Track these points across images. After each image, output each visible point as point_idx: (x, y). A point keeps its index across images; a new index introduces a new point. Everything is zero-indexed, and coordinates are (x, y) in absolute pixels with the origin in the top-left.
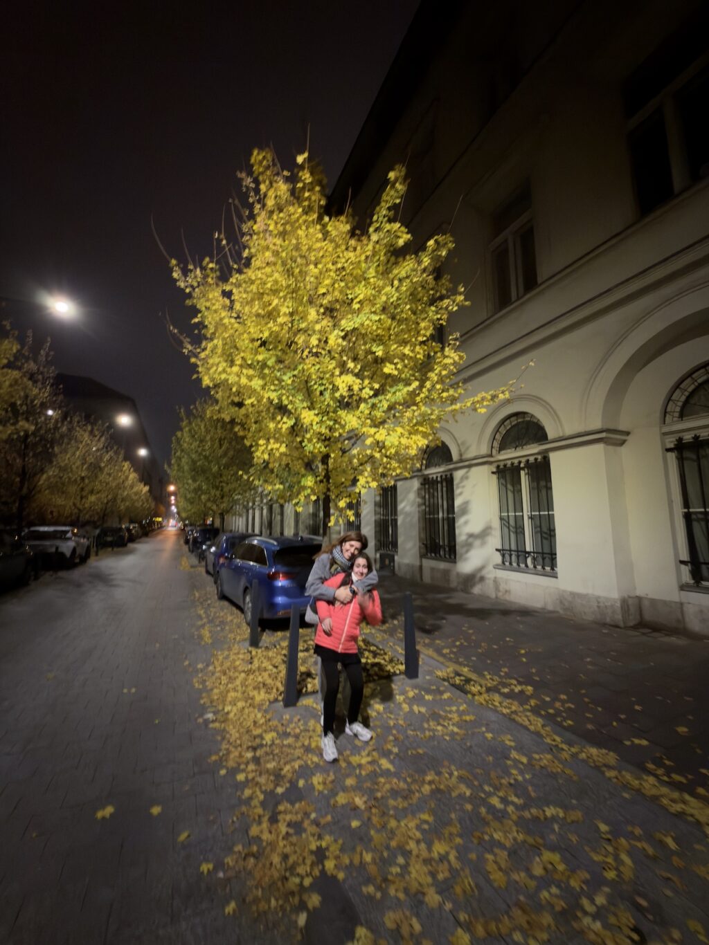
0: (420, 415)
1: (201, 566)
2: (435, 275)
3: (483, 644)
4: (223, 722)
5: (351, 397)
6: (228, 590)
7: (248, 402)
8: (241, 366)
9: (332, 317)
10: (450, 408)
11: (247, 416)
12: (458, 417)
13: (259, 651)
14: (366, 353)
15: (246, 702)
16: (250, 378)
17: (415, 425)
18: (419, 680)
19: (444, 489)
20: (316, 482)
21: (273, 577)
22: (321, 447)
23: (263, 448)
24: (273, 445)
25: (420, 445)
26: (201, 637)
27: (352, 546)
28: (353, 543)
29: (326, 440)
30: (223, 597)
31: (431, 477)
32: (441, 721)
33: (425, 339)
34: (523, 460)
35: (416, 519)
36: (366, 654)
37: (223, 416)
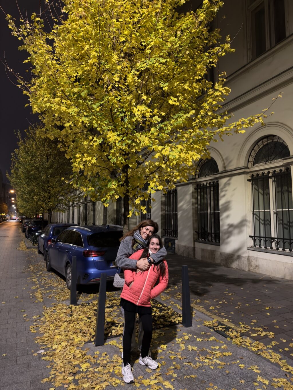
0: (195, 136)
1: (34, 248)
2: (209, 28)
3: (239, 303)
4: (52, 356)
5: (144, 122)
6: (54, 264)
7: (67, 125)
8: (62, 97)
9: (130, 60)
10: (218, 131)
11: (66, 136)
12: (224, 137)
13: (78, 307)
14: (156, 88)
15: (68, 342)
16: (68, 107)
17: (191, 144)
18: (193, 328)
19: (212, 192)
20: (118, 186)
21: (88, 254)
22: (122, 160)
23: (79, 160)
24: (87, 158)
25: (195, 158)
26: (35, 297)
27: (147, 229)
28: (148, 227)
29: (125, 154)
30: (51, 269)
31: (202, 183)
32: (208, 356)
33: (200, 77)
34: (271, 171)
35: (191, 214)
36: (155, 309)
37: (48, 136)
